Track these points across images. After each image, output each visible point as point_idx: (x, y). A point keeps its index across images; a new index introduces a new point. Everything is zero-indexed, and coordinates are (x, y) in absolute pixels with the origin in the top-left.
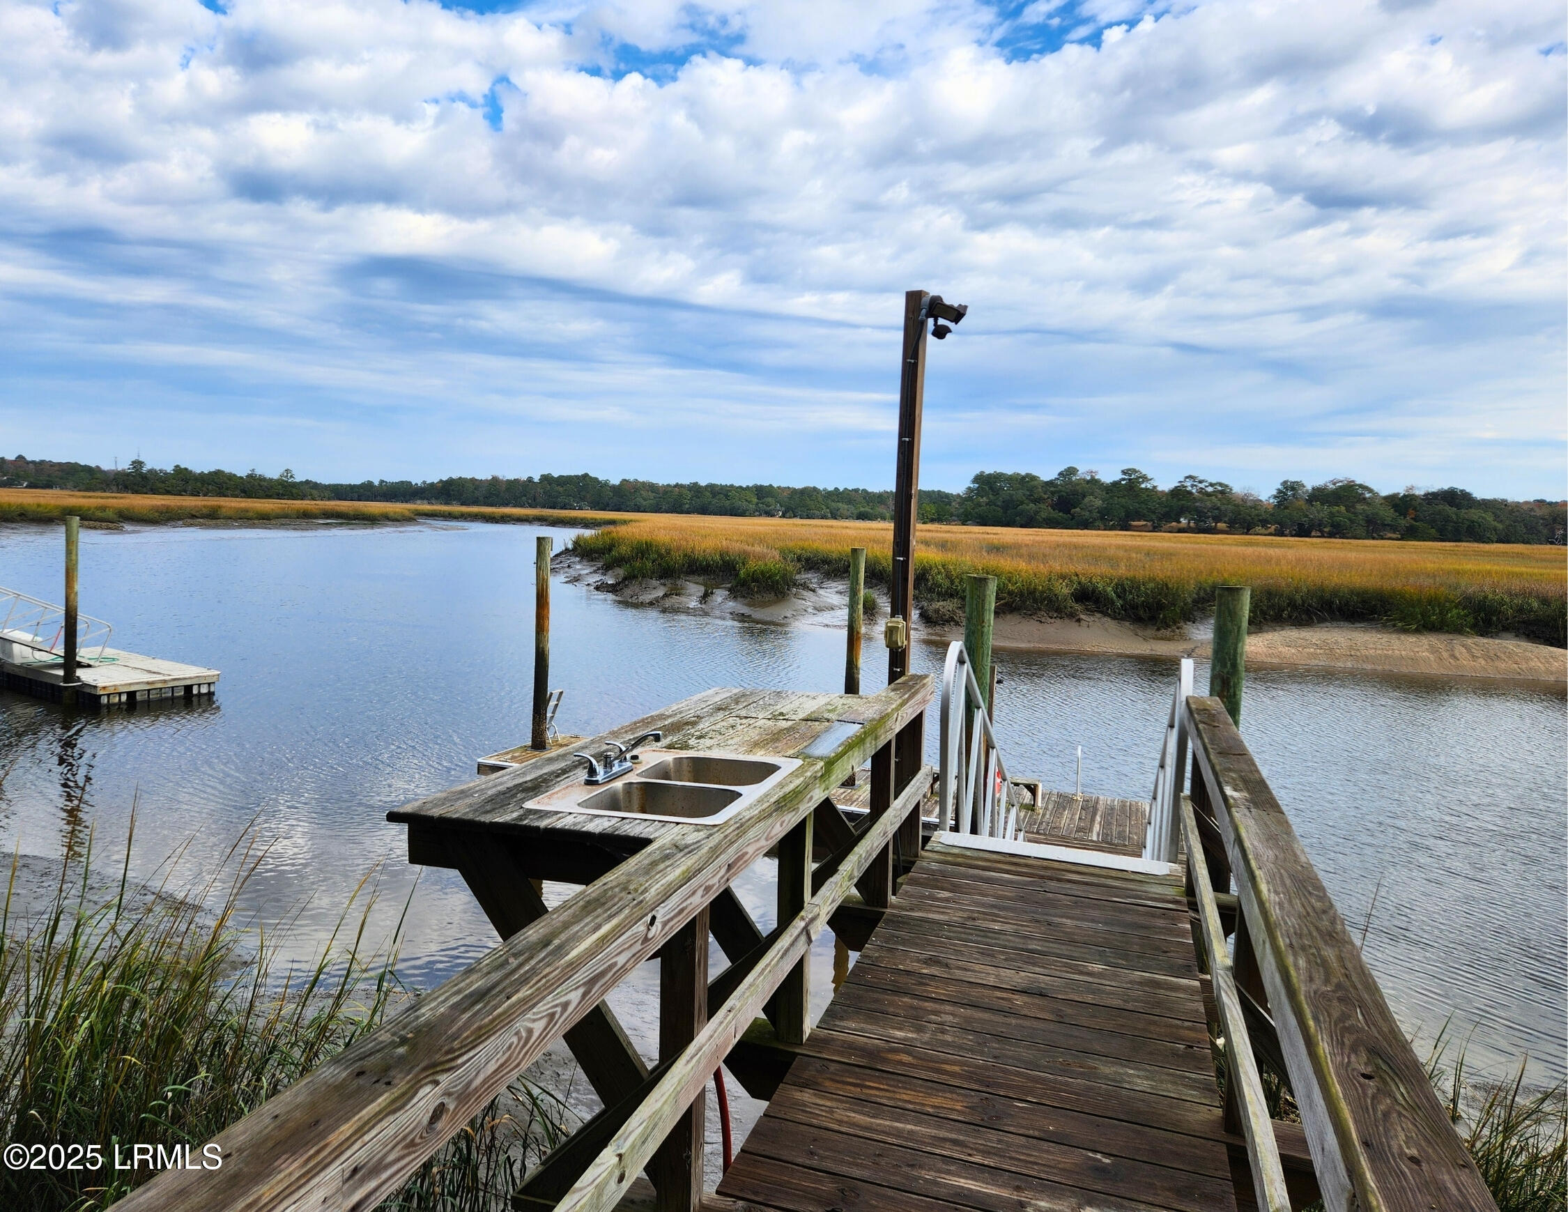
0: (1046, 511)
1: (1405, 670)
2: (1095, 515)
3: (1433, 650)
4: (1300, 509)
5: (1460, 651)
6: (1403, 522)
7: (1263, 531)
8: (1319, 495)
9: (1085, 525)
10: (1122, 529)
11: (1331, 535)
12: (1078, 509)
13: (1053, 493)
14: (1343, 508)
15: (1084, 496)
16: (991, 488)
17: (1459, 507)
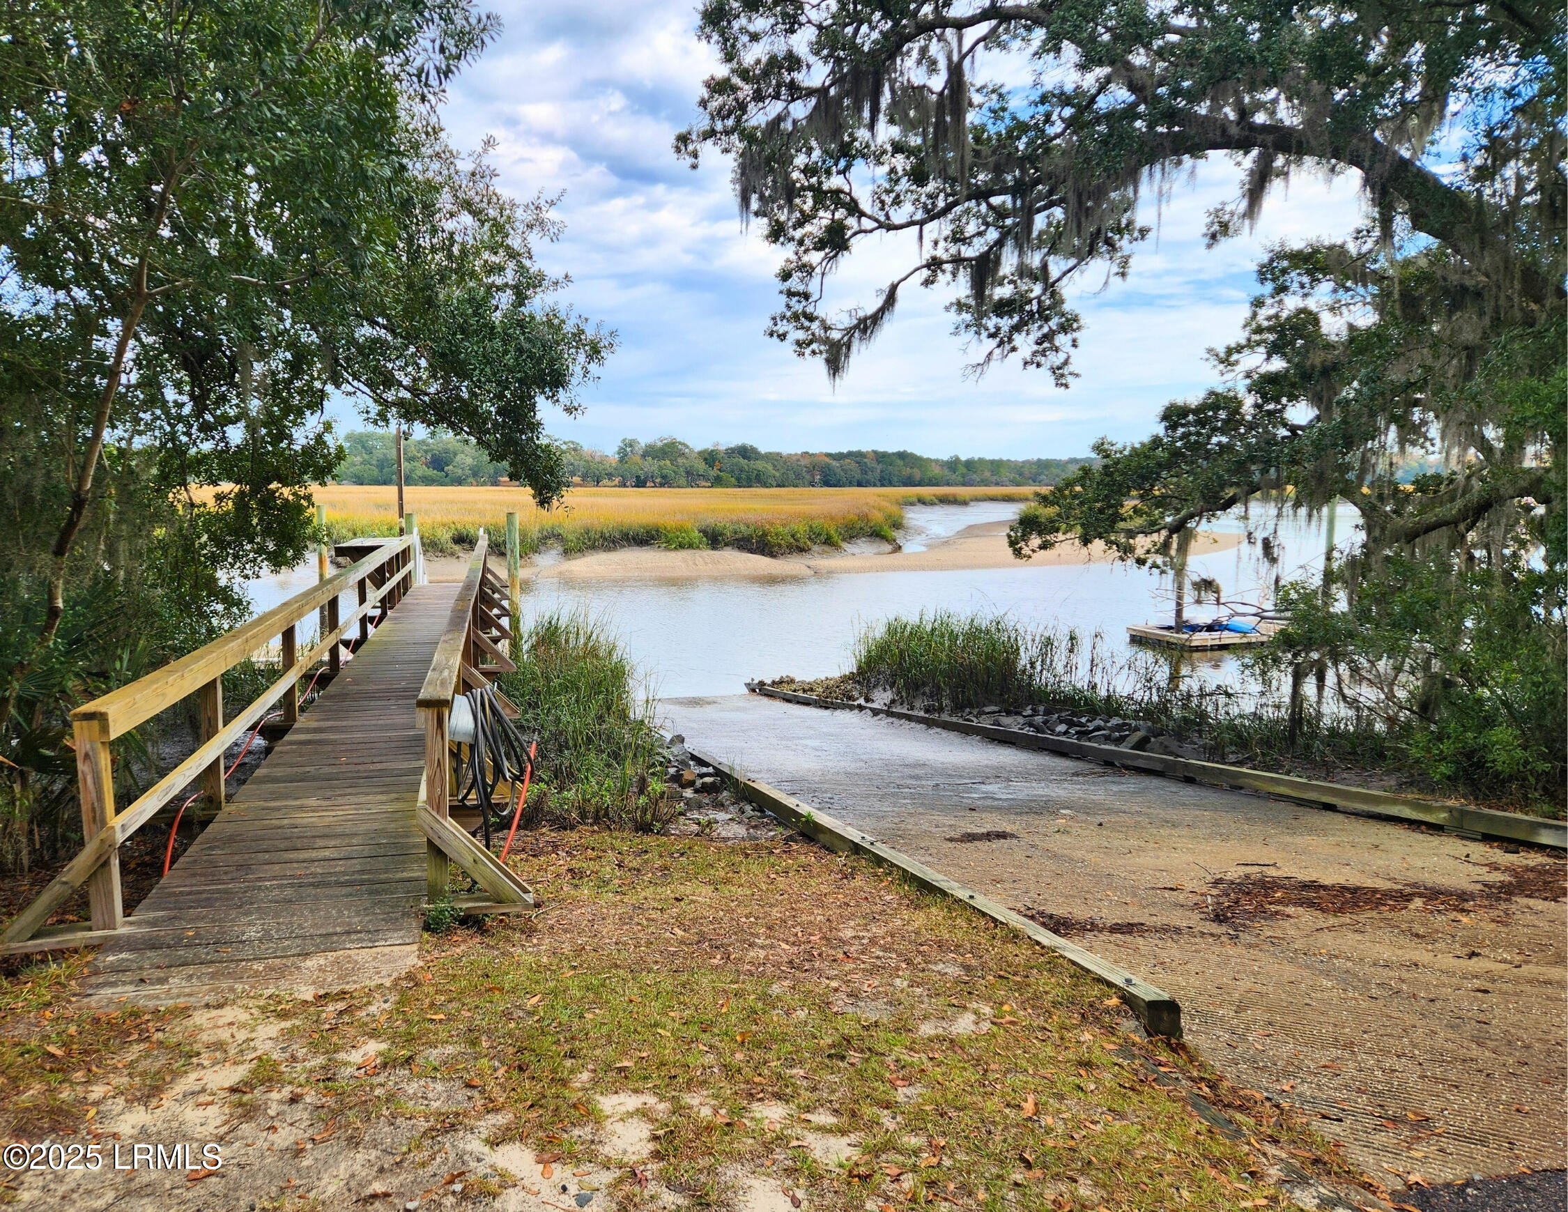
0: (421, 470)
1: (668, 575)
2: (468, 472)
3: (685, 560)
4: (637, 463)
5: (699, 560)
6: (713, 473)
7: (610, 483)
8: (652, 452)
9: (459, 482)
10: (492, 485)
11: (662, 485)
12: (451, 467)
13: (426, 452)
14: (668, 462)
15: (455, 454)
16: (363, 447)
17: (749, 459)
